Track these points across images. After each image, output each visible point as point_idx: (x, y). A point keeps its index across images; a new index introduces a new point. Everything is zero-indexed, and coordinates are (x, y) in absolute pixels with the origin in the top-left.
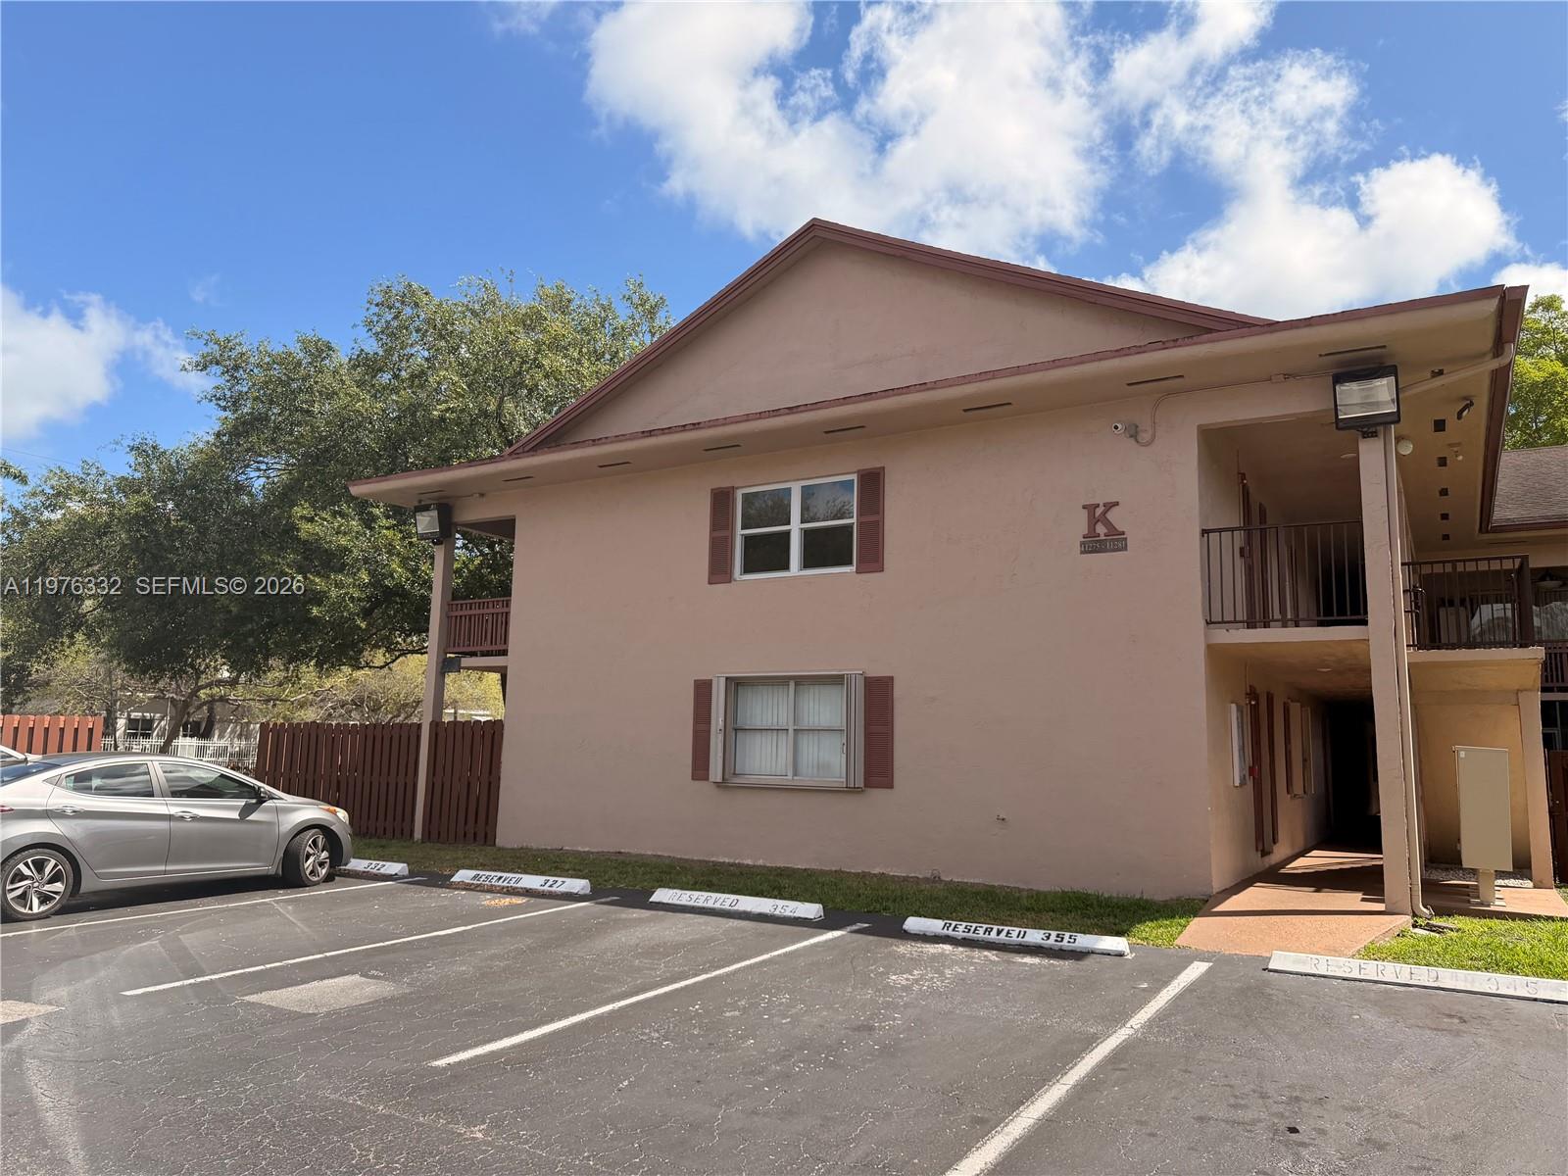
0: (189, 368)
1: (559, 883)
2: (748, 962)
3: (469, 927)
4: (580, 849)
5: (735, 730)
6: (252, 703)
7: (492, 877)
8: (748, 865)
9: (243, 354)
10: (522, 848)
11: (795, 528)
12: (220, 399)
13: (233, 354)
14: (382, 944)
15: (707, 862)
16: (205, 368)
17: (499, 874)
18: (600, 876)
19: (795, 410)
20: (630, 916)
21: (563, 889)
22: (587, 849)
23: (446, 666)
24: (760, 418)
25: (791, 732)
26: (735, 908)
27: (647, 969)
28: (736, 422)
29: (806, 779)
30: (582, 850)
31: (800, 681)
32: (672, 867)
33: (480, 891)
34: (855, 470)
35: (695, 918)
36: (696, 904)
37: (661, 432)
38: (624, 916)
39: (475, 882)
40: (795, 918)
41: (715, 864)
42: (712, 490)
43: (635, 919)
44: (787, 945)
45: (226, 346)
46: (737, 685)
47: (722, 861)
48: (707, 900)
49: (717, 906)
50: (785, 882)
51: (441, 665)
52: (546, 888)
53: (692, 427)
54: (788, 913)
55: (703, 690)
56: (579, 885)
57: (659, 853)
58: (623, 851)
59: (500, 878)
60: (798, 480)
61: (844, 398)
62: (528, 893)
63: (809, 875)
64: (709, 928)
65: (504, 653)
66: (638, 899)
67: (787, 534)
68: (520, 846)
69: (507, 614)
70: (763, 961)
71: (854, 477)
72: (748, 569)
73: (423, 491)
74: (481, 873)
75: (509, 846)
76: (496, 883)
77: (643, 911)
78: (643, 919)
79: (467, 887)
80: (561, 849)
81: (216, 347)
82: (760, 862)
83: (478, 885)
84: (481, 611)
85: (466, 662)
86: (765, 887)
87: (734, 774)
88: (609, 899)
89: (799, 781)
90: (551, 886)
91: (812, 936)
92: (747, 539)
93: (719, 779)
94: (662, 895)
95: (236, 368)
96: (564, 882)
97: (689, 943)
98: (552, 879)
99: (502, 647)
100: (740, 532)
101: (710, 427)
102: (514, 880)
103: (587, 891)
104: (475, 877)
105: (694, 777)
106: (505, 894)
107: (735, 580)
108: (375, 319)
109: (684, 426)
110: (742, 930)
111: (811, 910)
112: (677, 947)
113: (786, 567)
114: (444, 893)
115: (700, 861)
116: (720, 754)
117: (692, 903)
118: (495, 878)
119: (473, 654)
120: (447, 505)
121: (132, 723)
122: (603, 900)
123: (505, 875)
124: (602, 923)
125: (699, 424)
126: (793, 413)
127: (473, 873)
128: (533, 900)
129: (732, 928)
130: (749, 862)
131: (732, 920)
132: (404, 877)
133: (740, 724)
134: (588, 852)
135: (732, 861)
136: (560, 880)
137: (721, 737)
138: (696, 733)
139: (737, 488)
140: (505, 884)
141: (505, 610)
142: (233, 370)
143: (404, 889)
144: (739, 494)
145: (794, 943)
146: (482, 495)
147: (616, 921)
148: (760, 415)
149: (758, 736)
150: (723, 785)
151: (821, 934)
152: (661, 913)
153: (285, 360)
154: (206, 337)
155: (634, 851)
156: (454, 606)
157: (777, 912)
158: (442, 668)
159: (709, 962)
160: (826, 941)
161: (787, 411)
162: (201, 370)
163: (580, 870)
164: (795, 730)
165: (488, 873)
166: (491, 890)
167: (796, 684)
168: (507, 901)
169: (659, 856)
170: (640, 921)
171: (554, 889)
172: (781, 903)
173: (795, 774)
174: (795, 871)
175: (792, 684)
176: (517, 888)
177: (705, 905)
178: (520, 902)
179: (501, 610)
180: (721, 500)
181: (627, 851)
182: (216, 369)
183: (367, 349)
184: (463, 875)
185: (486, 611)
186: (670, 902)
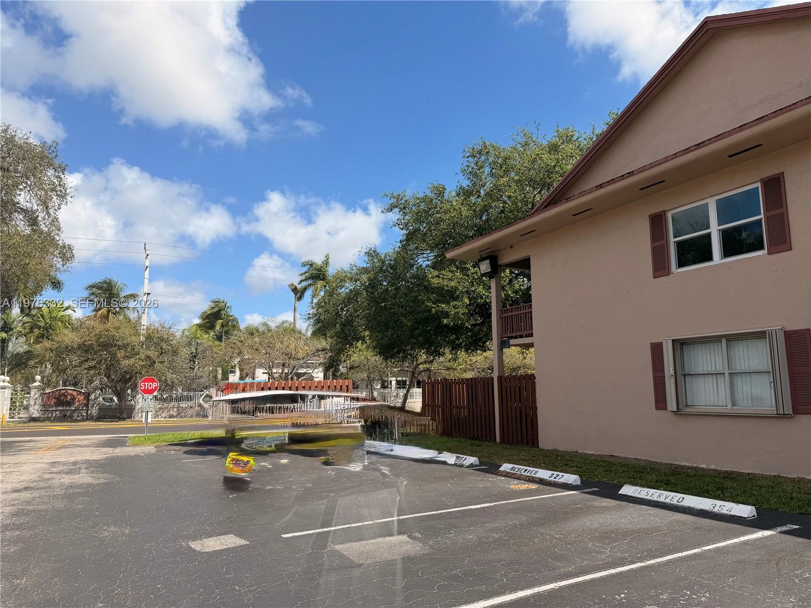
0: (384, 211)
1: (560, 476)
2: (680, 555)
3: (492, 504)
4: (588, 452)
5: (683, 375)
6: (442, 371)
7: (521, 469)
8: (702, 468)
9: (406, 201)
10: (554, 450)
11: (715, 230)
12: (399, 225)
13: (403, 201)
14: (435, 512)
15: (671, 465)
16: (391, 210)
17: (526, 468)
18: (593, 472)
19: (701, 145)
20: (601, 505)
21: (562, 480)
22: (592, 453)
23: (504, 344)
24: (676, 157)
25: (727, 375)
26: (682, 504)
27: (596, 552)
28: (659, 165)
29: (744, 407)
30: (589, 453)
31: (732, 339)
32: (644, 468)
33: (512, 478)
34: (759, 179)
35: (649, 510)
36: (651, 498)
37: (608, 183)
38: (596, 504)
39: (512, 472)
40: (731, 515)
41: (678, 467)
42: (649, 216)
43: (603, 507)
44: (719, 541)
45: (398, 198)
46: (682, 344)
47: (684, 464)
48: (659, 496)
49: (668, 501)
50: (728, 484)
51: (500, 345)
52: (552, 479)
53: (628, 175)
54: (724, 511)
55: (657, 350)
56: (572, 478)
57: (639, 457)
58: (614, 455)
59: (526, 470)
60: (712, 196)
61: (740, 127)
62: (541, 481)
63: (751, 479)
64: (657, 519)
65: (531, 335)
66: (610, 491)
67: (709, 236)
68: (552, 449)
69: (531, 312)
70: (695, 555)
71: (759, 185)
72: (681, 264)
73: (481, 250)
74: (516, 466)
75: (546, 448)
76: (523, 474)
77: (612, 501)
78: (609, 507)
79: (507, 475)
80: (577, 452)
81: (395, 200)
82: (713, 467)
83: (513, 474)
84: (518, 313)
85: (512, 342)
86: (711, 487)
87: (686, 405)
88: (591, 490)
89: (736, 410)
90: (555, 478)
91: (744, 534)
92: (679, 245)
93: (675, 409)
94: (627, 490)
95: (404, 208)
96: (563, 476)
97: (637, 532)
98: (556, 473)
99: (530, 332)
100: (672, 240)
101: (640, 172)
102: (534, 472)
103: (579, 483)
104: (512, 469)
105: (657, 408)
106: (527, 481)
107: (672, 273)
108: (466, 168)
109: (623, 176)
110: (684, 523)
111: (746, 511)
112: (626, 533)
113: (710, 258)
114: (492, 478)
115: (666, 464)
116: (674, 392)
117: (648, 497)
118: (523, 470)
119: (516, 337)
120: (494, 256)
121: (398, 382)
122: (587, 490)
123: (529, 468)
124: (579, 508)
125: (632, 172)
126: (700, 148)
127: (511, 466)
128: (541, 487)
129: (676, 520)
130: (704, 466)
131: (677, 514)
132: (476, 466)
133: (687, 371)
134: (593, 454)
135: (691, 465)
136: (561, 474)
137: (673, 380)
138: (655, 378)
139: (667, 211)
140: (528, 474)
141: (530, 310)
142: (403, 209)
143: (471, 474)
144: (669, 216)
145: (725, 539)
146: (511, 247)
147: (589, 508)
148: (676, 155)
149: (701, 379)
150: (678, 412)
151: (753, 533)
152: (624, 503)
153: (425, 199)
154: (390, 196)
155: (622, 455)
156: (504, 311)
157: (716, 510)
158: (501, 346)
159: (647, 551)
160: (756, 540)
161: (696, 147)
162: (390, 212)
163: (580, 467)
164: (729, 373)
165: (519, 467)
166: (519, 478)
167: (728, 341)
168: (526, 486)
169: (639, 459)
170: (607, 509)
171: (557, 480)
172: (719, 503)
173: (734, 404)
174: (740, 474)
175: (724, 341)
176: (534, 477)
177: (658, 499)
178: (533, 488)
179: (527, 311)
180: (657, 222)
181: (617, 455)
182: (396, 210)
183: (464, 185)
184: (506, 467)
185: (520, 312)
186: (633, 495)
